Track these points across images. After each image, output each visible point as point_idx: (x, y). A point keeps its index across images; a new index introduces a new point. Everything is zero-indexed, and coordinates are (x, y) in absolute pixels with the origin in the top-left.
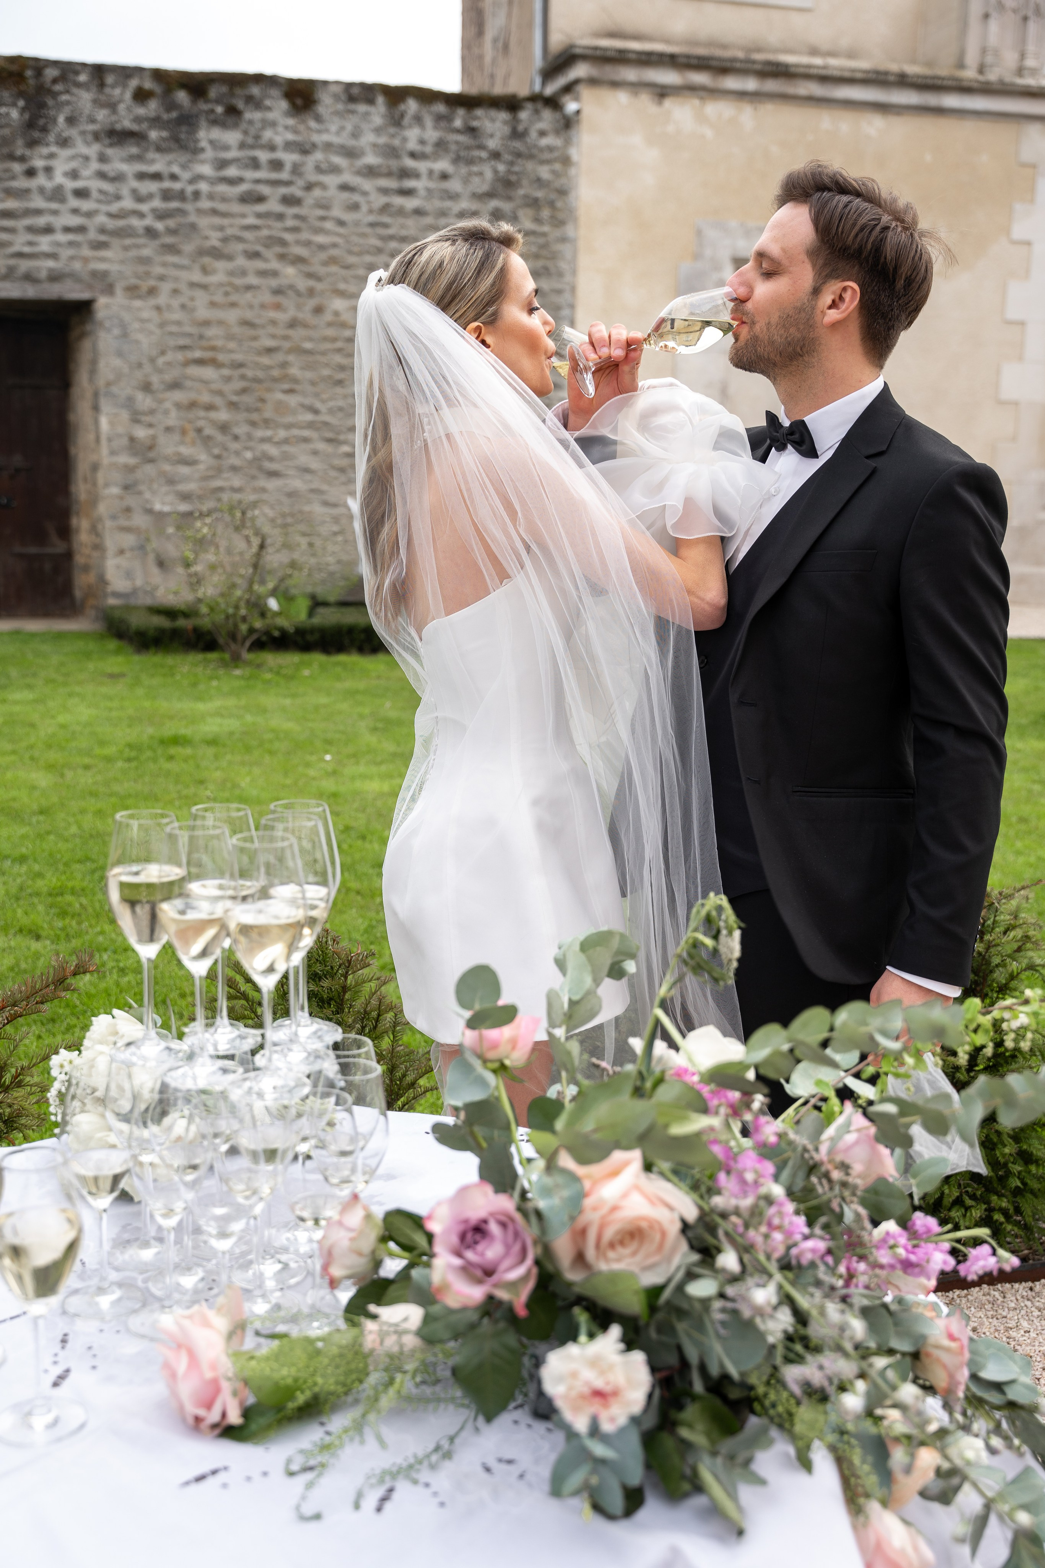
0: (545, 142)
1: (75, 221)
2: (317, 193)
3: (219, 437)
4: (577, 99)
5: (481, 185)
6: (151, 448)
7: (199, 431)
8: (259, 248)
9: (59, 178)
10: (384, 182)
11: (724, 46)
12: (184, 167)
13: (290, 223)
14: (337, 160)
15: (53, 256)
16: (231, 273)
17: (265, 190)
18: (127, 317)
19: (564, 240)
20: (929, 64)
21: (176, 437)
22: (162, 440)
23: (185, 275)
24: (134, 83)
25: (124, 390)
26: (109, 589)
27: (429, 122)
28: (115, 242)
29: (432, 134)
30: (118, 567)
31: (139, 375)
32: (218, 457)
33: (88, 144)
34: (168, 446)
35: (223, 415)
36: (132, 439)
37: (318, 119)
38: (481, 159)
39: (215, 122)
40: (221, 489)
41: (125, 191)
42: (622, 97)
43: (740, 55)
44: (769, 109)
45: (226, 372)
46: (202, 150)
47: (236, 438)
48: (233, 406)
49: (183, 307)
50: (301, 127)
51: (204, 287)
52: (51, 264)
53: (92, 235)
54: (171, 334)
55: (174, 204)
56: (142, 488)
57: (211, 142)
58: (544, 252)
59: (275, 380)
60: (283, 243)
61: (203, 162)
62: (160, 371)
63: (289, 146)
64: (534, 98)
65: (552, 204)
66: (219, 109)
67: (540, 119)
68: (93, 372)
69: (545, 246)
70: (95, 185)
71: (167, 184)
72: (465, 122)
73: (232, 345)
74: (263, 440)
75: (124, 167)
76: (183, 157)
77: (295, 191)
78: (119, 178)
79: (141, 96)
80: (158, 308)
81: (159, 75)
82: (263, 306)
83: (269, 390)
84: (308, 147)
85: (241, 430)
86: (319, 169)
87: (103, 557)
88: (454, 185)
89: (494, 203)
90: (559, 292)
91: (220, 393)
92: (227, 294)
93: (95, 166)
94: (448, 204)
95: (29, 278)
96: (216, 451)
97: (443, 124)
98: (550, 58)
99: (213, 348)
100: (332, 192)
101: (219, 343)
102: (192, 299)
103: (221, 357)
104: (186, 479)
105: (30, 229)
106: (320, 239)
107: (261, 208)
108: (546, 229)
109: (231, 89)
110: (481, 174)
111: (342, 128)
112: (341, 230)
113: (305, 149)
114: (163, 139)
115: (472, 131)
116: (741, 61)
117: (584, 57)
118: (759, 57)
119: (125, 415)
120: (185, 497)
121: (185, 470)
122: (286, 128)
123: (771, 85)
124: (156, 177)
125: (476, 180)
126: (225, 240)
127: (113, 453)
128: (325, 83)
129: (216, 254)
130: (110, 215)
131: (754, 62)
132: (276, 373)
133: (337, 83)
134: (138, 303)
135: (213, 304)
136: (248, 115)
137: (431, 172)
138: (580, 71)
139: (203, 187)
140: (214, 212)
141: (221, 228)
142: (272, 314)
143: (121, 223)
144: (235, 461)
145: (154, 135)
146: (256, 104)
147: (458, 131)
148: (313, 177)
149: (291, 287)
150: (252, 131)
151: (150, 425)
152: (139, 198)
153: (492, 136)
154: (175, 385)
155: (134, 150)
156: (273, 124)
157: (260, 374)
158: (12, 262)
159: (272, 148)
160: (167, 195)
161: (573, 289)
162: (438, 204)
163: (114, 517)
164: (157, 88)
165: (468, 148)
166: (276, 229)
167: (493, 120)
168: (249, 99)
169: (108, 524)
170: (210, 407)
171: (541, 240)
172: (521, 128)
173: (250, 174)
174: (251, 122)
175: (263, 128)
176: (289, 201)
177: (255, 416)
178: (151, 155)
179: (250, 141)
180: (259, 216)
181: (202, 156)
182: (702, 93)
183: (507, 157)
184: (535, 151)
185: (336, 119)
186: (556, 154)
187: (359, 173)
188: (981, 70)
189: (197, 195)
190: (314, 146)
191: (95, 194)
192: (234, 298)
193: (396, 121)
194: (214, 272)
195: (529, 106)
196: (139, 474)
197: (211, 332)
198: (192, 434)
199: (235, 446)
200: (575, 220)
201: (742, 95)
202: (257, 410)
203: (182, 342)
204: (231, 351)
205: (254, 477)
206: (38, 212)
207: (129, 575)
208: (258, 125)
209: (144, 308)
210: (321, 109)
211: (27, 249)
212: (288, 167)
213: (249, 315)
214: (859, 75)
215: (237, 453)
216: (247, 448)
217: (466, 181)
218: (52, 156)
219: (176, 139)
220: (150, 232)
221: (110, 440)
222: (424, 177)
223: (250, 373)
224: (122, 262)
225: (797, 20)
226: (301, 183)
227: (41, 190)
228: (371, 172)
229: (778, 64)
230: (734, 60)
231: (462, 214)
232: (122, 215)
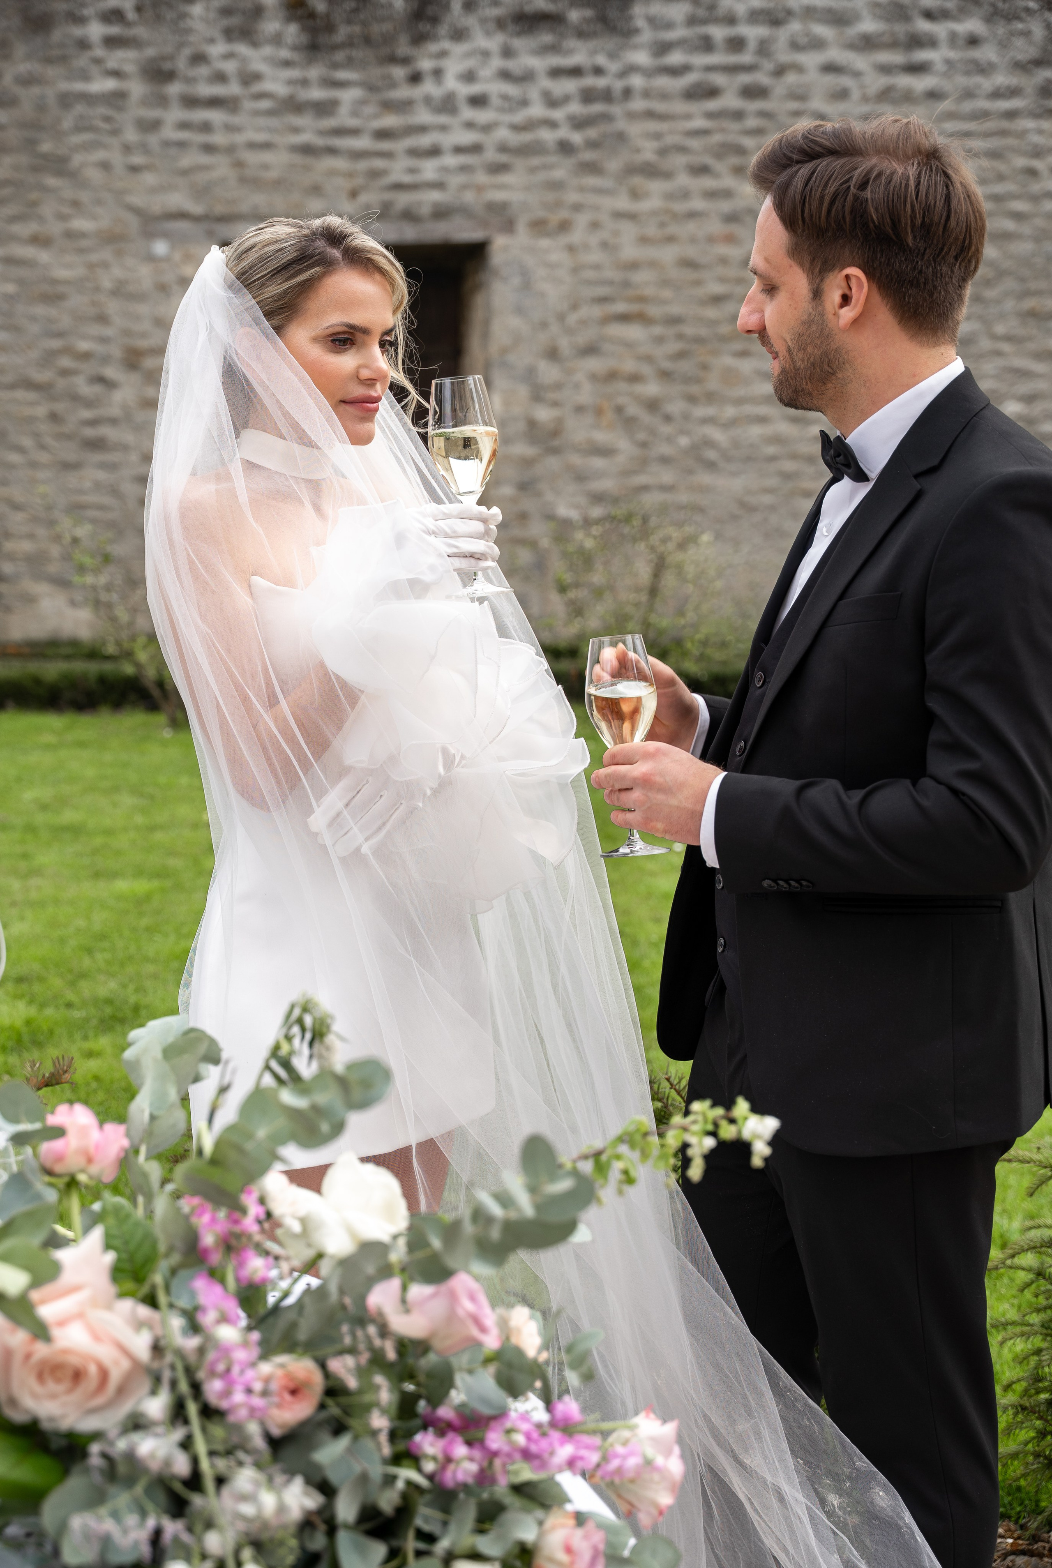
1: (467, 138)
2: (791, 78)
3: (646, 418)
5: (1023, 50)
6: (555, 434)
7: (620, 410)
8: (708, 160)
9: (451, 83)
10: (885, 57)
12: (612, 56)
13: (752, 122)
14: (821, 30)
15: (439, 185)
16: (670, 196)
17: (719, 79)
18: (530, 261)
21: (589, 419)
22: (571, 422)
23: (608, 202)
25: (522, 358)
28: (520, 164)
31: (543, 337)
32: (644, 445)
33: (488, 34)
34: (579, 430)
35: (652, 389)
36: (532, 424)
40: (645, 488)
41: (534, 95)
45: (657, 330)
46: (637, 31)
47: (668, 418)
48: (665, 375)
49: (604, 245)
51: (631, 217)
52: (435, 196)
53: (491, 155)
54: (589, 283)
55: (597, 108)
56: (543, 487)
57: (650, 20)
59: (724, 339)
61: (636, 47)
62: (571, 332)
63: (755, 16)
68: (486, 335)
70: (495, 88)
71: (590, 81)
73: (667, 294)
74: (706, 421)
75: (534, 62)
76: (610, 43)
77: (762, 78)
78: (527, 77)
80: (571, 249)
82: (711, 240)
83: (714, 353)
84: (781, 15)
85: (676, 407)
88: (988, 53)
89: (1045, 74)
91: (648, 359)
92: (662, 225)
93: (497, 63)
94: (977, 80)
95: (409, 216)
96: (641, 436)
99: (642, 299)
100: (812, 76)
101: (649, 291)
102: (616, 233)
103: (653, 311)
104: (601, 475)
105: (415, 153)
107: (712, 105)
110: (1027, 34)
113: (777, 19)
114: (587, 21)
119: (524, 389)
120: (598, 498)
121: (598, 463)
124: (576, 72)
125: (1019, 42)
126: (663, 152)
129: (650, 171)
130: (516, 128)
132: (725, 329)
134: (544, 243)
135: (644, 240)
137: (953, 38)
139: (637, 81)
140: (650, 115)
141: (658, 136)
142: (723, 250)
143: (526, 137)
144: (665, 449)
145: (574, 15)
148: (784, 56)
151: (556, 404)
152: (552, 102)
154: (590, 350)
155: (547, 38)
157: (703, 332)
158: (388, 196)
159: (731, 20)
160: (588, 96)
166: (732, 132)
170: (635, 378)
173: (701, 60)
176: (752, 92)
177: (695, 389)
178: (572, 43)
179: (701, 13)
180: (710, 115)
181: (637, 40)
187: (850, 46)
189: (627, 93)
190: (789, 13)
191: (495, 101)
192: (673, 229)
194: (646, 195)
196: (539, 469)
197: (641, 277)
198: (610, 415)
199: (666, 429)
202: (699, 381)
203: (600, 292)
204: (664, 302)
205: (690, 472)
206: (422, 129)
209: (553, 249)
211: (407, 179)
212: (752, 45)
213: (691, 252)
215: (669, 440)
216: (682, 432)
217: (1004, 45)
218: (443, 54)
219: (603, 19)
220: (565, 148)
222: (943, 44)
223: (689, 330)
224: (527, 189)
226: (768, 66)
227: (428, 100)
228: (868, 43)
231: (997, 94)
232: (529, 126)
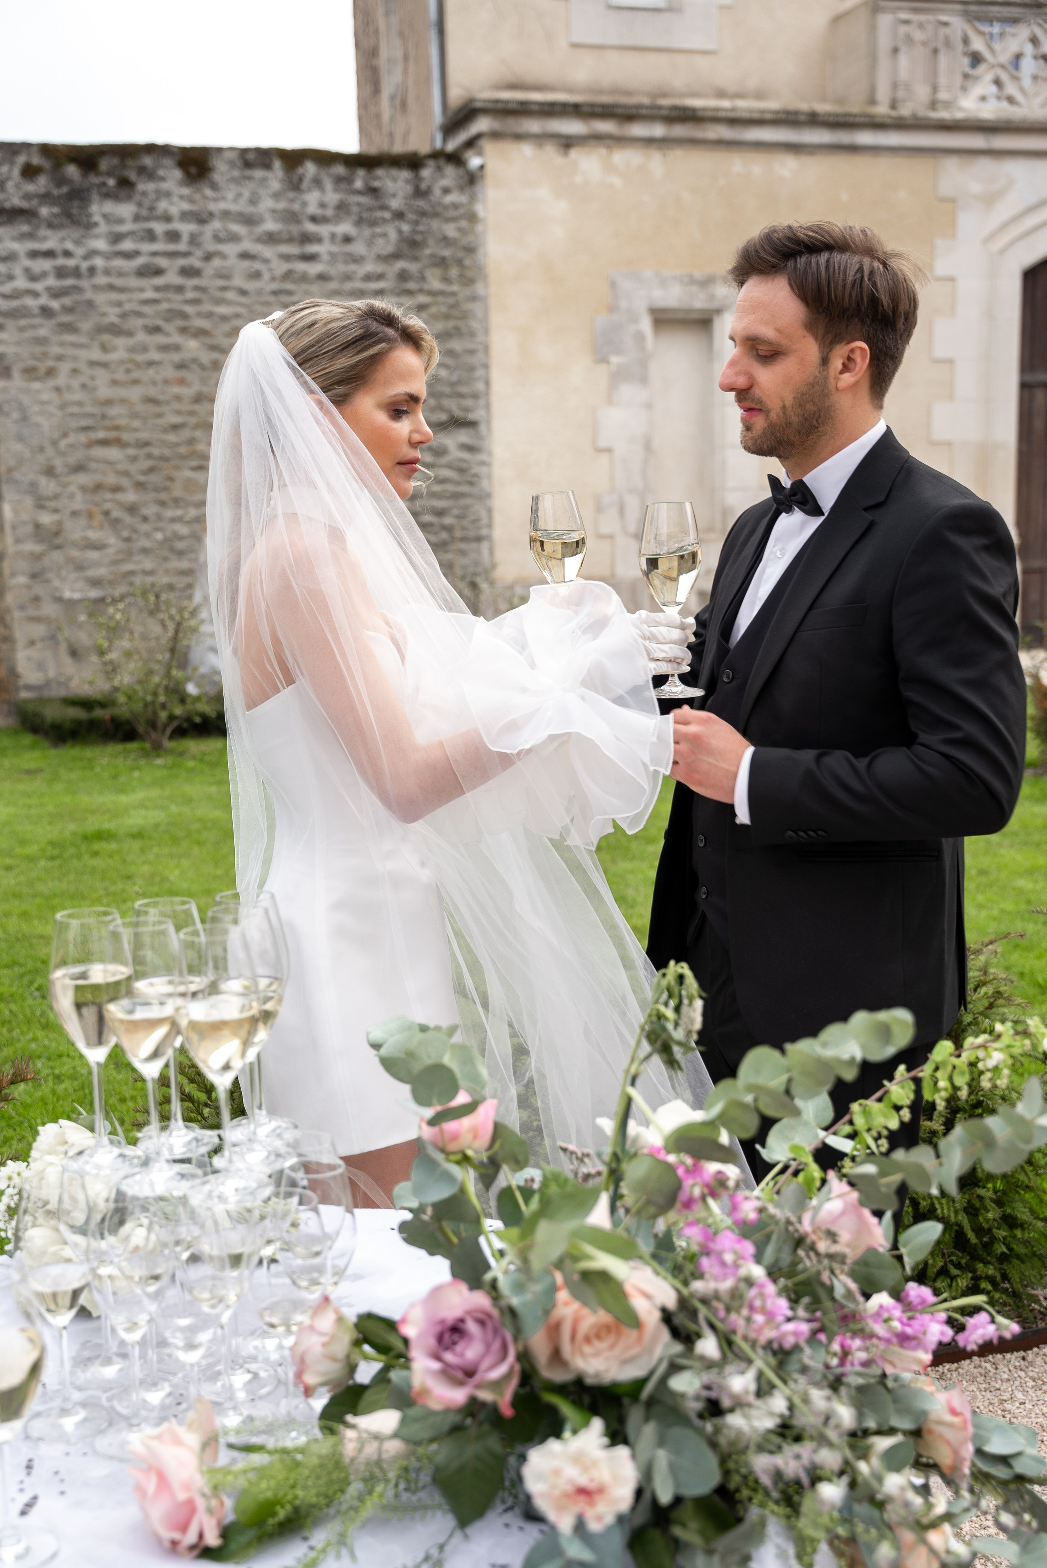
0: (449, 199)
2: (216, 262)
3: (128, 519)
4: (480, 154)
5: (386, 247)
6: (57, 534)
7: (107, 513)
8: (159, 322)
10: (286, 249)
11: (629, 93)
12: (77, 243)
13: (190, 295)
14: (236, 228)
16: (132, 350)
17: (162, 262)
18: (25, 400)
19: (474, 298)
20: (840, 101)
21: (83, 521)
22: (68, 524)
23: (83, 354)
24: (21, 159)
25: (26, 475)
26: (21, 682)
27: (328, 184)
28: (10, 324)
29: (332, 197)
30: (29, 659)
31: (41, 459)
32: (128, 540)
34: (75, 530)
35: (131, 496)
36: (37, 526)
37: (214, 187)
38: (384, 220)
39: (108, 195)
40: (132, 573)
41: (18, 271)
42: (527, 150)
43: (646, 101)
44: (678, 154)
45: (131, 451)
46: (96, 224)
47: (145, 519)
48: (140, 486)
49: (84, 386)
50: (197, 197)
51: (105, 365)
54: (72, 415)
55: (69, 282)
56: (50, 575)
57: (105, 216)
58: (454, 312)
59: (183, 457)
60: (184, 316)
61: (97, 237)
62: (63, 454)
63: (185, 216)
64: (436, 155)
65: (460, 262)
66: (111, 182)
67: (443, 176)
71: (61, 261)
72: (366, 183)
73: (136, 424)
74: (173, 520)
75: (16, 246)
76: (76, 233)
77: (194, 261)
78: (10, 258)
79: (30, 172)
80: (58, 390)
81: (46, 149)
82: (166, 382)
83: (177, 468)
84: (204, 216)
85: (150, 510)
86: (217, 238)
87: (13, 650)
88: (358, 248)
89: (400, 265)
90: (472, 352)
91: (126, 474)
92: (128, 371)
94: (353, 267)
96: (125, 534)
97: (343, 186)
98: (450, 113)
99: (117, 428)
100: (232, 261)
101: (123, 422)
102: (93, 378)
103: (126, 437)
104: (96, 564)
106: (223, 310)
107: (159, 281)
109: (122, 161)
110: (385, 235)
111: (239, 195)
112: (243, 300)
113: (202, 219)
114: (55, 216)
115: (373, 191)
116: (647, 107)
117: (485, 111)
118: (665, 102)
119: (29, 501)
120: (96, 583)
121: (93, 555)
122: (182, 197)
123: (679, 131)
124: (49, 254)
125: (380, 241)
126: (123, 316)
127: (18, 541)
128: (219, 150)
129: (115, 330)
130: (4, 296)
131: (660, 108)
132: (183, 450)
133: (232, 149)
134: (36, 385)
135: (114, 383)
136: (141, 187)
137: (333, 236)
138: (482, 125)
139: (99, 262)
140: (111, 287)
141: (119, 304)
142: (176, 390)
143: (15, 303)
144: (145, 543)
145: (44, 211)
146: (149, 174)
147: (359, 192)
148: (212, 247)
149: (195, 360)
150: (147, 203)
151: (56, 511)
152: (33, 277)
153: (394, 196)
154: (80, 468)
155: (25, 228)
156: (168, 194)
157: (167, 452)
159: (168, 219)
160: (61, 273)
161: (487, 349)
162: (341, 268)
163: (22, 608)
164: (46, 164)
165: (370, 209)
166: (176, 301)
167: (395, 180)
168: (142, 170)
169: (17, 614)
170: (117, 489)
171: (451, 300)
172: (423, 186)
173: (147, 247)
174: (144, 194)
175: (158, 199)
176: (188, 272)
177: (164, 496)
178: (43, 232)
179: (144, 212)
180: (158, 289)
181: (96, 231)
182: (610, 142)
183: (411, 216)
184: (439, 209)
185: (232, 186)
186: (461, 211)
187: (259, 240)
188: (893, 105)
189: (92, 270)
190: (211, 215)
192: (136, 375)
193: (295, 185)
194: (114, 349)
195: (431, 163)
196: (46, 562)
197: (113, 411)
198: (99, 518)
199: (144, 527)
200: (485, 278)
201: (649, 142)
202: (166, 489)
203: (84, 423)
204: (136, 430)
205: (165, 559)
207: (41, 666)
208: (152, 196)
209: (43, 390)
210: (216, 177)
212: (185, 238)
213: (152, 392)
214: (767, 117)
215: (147, 535)
216: (157, 529)
217: (370, 243)
219: (68, 215)
220: (46, 312)
221: (14, 528)
222: (327, 241)
223: (156, 452)
224: (18, 343)
225: (701, 62)
226: (199, 253)
228: (271, 238)
229: (685, 109)
230: (640, 106)
231: (368, 278)
232: (15, 295)
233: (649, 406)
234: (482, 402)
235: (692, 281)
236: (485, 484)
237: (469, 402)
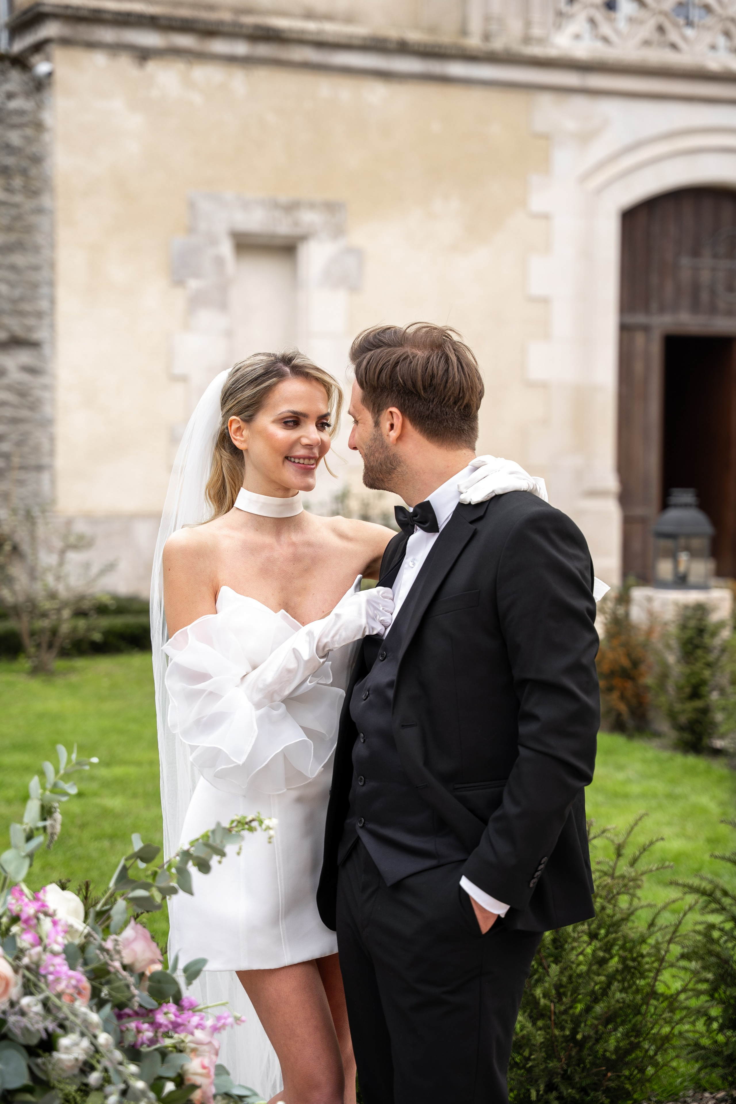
0: (14, 104)
4: (48, 60)
19: (40, 211)
20: (432, 30)
42: (99, 59)
43: (228, 17)
44: (261, 75)
58: (17, 225)
64: (1, 58)
65: (24, 172)
67: (7, 81)
69: (18, 218)
90: (36, 268)
98: (17, 13)
108: (18, 198)
116: (229, 24)
117: (54, 16)
118: (248, 20)
123: (263, 50)
131: (243, 25)
138: (50, 30)
161: (52, 265)
171: (14, 212)
182: (189, 57)
186: (26, 118)
188: (487, 37)
200: (52, 190)
214: (356, 42)
229: (268, 28)
230: (221, 22)
233: (229, 334)
234: (46, 321)
235: (275, 205)
236: (47, 410)
237: (31, 321)
